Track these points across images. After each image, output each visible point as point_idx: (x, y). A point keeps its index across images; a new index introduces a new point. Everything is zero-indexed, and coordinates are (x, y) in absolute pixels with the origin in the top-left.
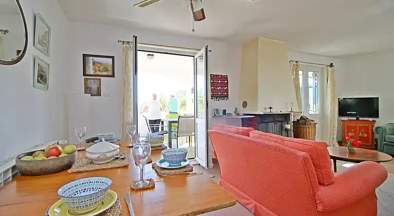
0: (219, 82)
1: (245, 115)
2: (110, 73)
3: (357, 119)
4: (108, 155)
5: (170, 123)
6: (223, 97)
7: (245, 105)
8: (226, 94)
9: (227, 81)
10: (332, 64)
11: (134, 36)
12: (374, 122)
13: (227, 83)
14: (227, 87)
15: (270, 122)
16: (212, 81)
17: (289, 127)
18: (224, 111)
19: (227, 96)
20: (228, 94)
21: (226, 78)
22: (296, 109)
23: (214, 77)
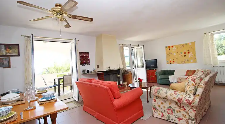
0: (84, 56)
1: (98, 72)
2: (16, 54)
3: (150, 69)
4: (14, 99)
5: (59, 79)
6: (87, 63)
7: (98, 67)
8: (88, 62)
9: (89, 55)
10: (139, 45)
11: (31, 34)
12: (156, 70)
13: (89, 56)
14: (89, 58)
15: (111, 74)
16: (80, 56)
17: (119, 76)
18: (88, 71)
19: (89, 63)
20: (89, 62)
21: (88, 54)
22: (122, 67)
23: (81, 54)
